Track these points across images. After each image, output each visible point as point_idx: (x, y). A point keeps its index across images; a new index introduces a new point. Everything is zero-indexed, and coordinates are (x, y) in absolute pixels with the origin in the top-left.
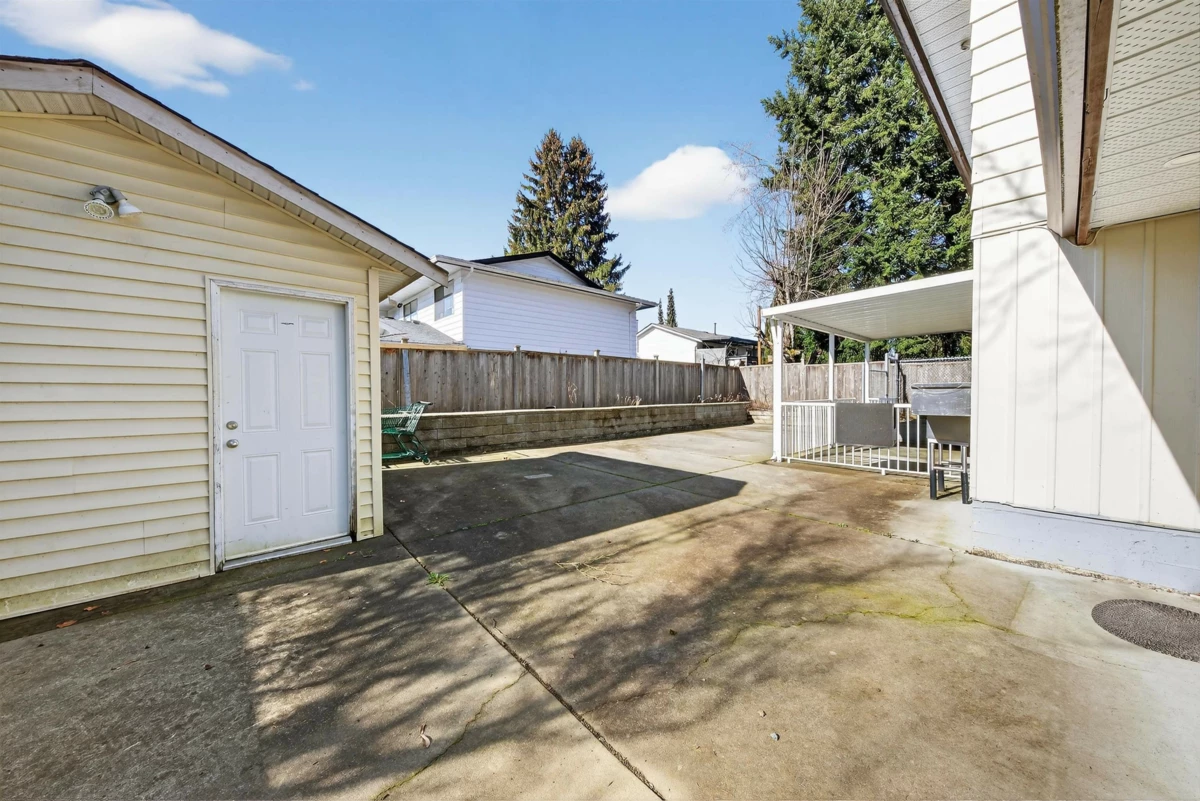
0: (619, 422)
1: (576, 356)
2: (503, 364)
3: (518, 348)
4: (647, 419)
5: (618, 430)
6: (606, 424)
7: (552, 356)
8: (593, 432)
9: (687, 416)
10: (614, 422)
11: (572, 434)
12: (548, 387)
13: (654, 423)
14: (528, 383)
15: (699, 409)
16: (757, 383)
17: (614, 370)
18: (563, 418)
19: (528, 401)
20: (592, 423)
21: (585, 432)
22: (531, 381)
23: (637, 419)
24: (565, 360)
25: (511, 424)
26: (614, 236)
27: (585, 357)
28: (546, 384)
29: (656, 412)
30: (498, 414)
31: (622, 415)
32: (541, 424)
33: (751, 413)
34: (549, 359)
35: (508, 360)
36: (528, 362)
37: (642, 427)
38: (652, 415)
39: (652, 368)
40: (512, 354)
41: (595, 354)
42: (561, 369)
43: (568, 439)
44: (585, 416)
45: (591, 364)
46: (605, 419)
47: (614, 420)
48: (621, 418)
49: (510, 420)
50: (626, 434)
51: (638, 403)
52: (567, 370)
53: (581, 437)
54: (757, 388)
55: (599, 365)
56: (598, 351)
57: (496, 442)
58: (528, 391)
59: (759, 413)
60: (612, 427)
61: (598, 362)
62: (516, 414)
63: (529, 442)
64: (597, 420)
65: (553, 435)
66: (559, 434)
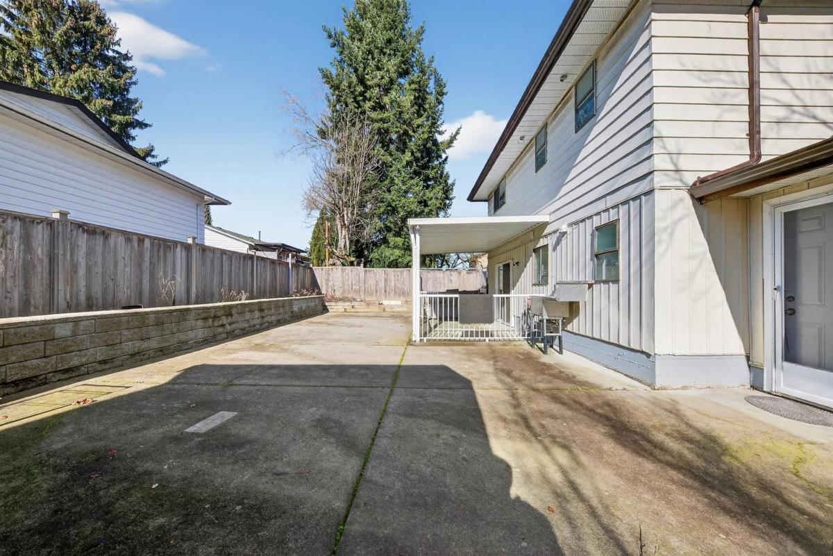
0: (230, 320)
1: (165, 241)
2: (27, 239)
3: (63, 214)
4: (257, 314)
5: (228, 328)
6: (216, 324)
7: (128, 236)
8: (200, 334)
9: (287, 309)
10: (224, 320)
11: (173, 341)
12: (120, 277)
13: (263, 317)
14: (82, 271)
15: (296, 302)
16: (327, 280)
17: (212, 262)
18: (160, 320)
19: (83, 298)
20: (200, 323)
21: (191, 335)
22: (89, 269)
23: (248, 316)
24: (147, 243)
25: (65, 338)
26: (146, 125)
27: (176, 243)
28: (115, 274)
29: (264, 306)
30: (36, 323)
31: (234, 311)
32: (126, 332)
33: (327, 304)
34: (121, 240)
35: (40, 234)
36: (82, 240)
37: (252, 323)
38: (261, 310)
39: (250, 263)
40: (51, 223)
41: (190, 241)
42: (141, 255)
43: (167, 348)
44: (192, 316)
45: (184, 252)
46: (215, 317)
47: (224, 318)
48: (231, 315)
49: (61, 331)
50: (237, 332)
51: (244, 297)
52: (151, 257)
53: (186, 343)
54: (327, 284)
55: (195, 253)
56: (194, 239)
57: (27, 374)
58: (82, 283)
59: (333, 304)
60: (223, 326)
61: (194, 251)
62: (76, 321)
63: (101, 362)
64: (205, 319)
65: (145, 345)
66: (154, 344)
